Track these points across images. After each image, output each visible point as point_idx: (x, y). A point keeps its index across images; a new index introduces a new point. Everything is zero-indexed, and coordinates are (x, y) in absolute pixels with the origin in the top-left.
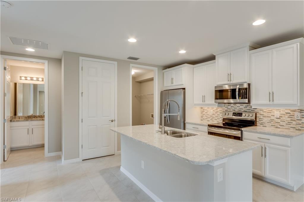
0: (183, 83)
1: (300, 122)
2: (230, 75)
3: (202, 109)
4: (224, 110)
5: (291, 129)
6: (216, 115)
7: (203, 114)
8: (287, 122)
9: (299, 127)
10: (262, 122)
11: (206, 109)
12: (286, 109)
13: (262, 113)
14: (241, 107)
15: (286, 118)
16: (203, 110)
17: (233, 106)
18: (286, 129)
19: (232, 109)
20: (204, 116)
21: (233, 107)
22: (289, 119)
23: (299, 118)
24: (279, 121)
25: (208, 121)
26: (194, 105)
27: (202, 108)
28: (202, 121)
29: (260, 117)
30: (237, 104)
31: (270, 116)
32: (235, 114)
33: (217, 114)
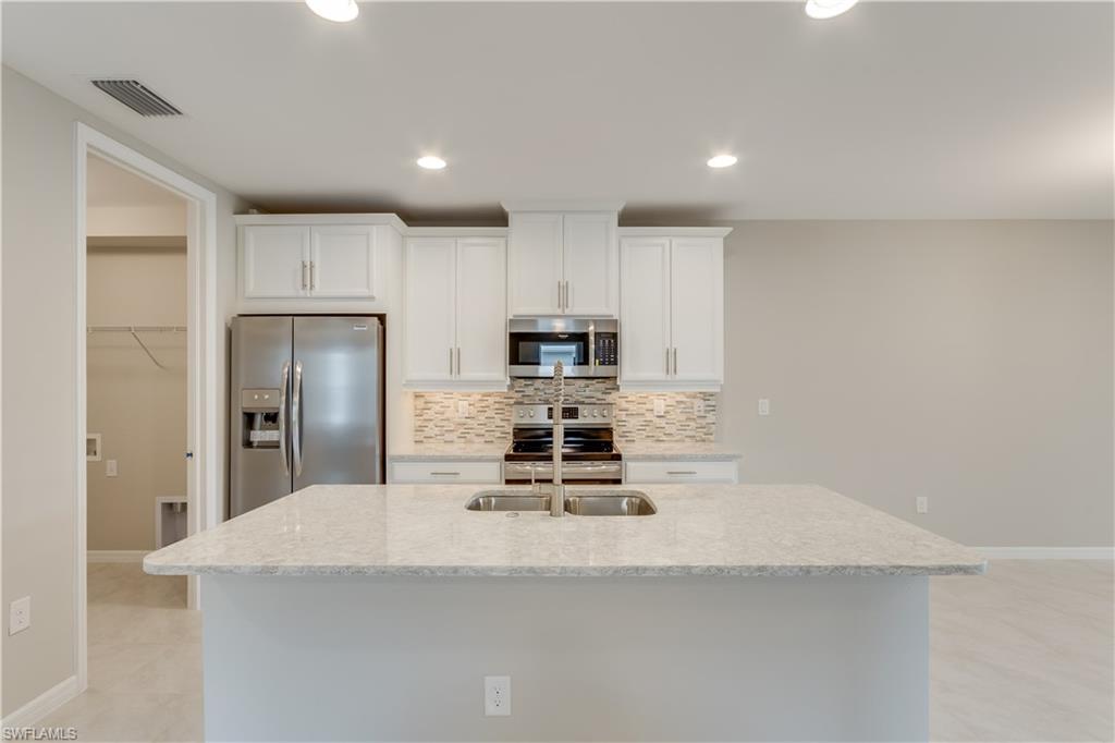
0: (375, 295)
1: (704, 422)
2: (563, 290)
3: (422, 400)
4: (512, 401)
5: (687, 439)
6: (482, 418)
7: (425, 420)
8: (678, 426)
9: (701, 434)
10: (624, 429)
11: (437, 399)
12: (677, 393)
13: (625, 405)
15: (677, 415)
16: (426, 403)
17: (542, 387)
18: (677, 441)
19: (537, 398)
20: (431, 424)
22: (683, 417)
23: (702, 414)
24: (662, 423)
26: (404, 385)
27: (417, 396)
28: (419, 446)
29: (618, 418)
31: (644, 411)
33: (486, 415)
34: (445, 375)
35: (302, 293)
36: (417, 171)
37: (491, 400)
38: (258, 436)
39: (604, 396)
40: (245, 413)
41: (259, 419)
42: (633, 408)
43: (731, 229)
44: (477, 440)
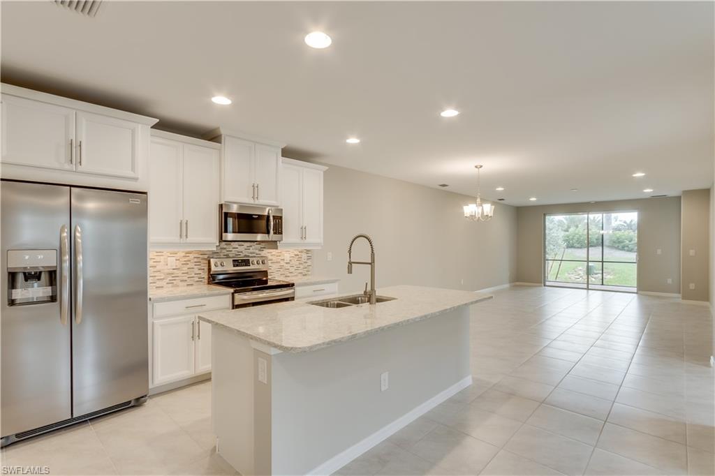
0: (138, 177)
1: (306, 265)
2: (255, 188)
6: (185, 269)
8: (295, 268)
12: (295, 250)
14: (240, 248)
15: (295, 263)
21: (225, 248)
22: (298, 262)
23: (306, 261)
24: (287, 266)
25: (157, 287)
30: (232, 243)
31: (280, 260)
32: (237, 263)
33: (188, 266)
34: (176, 239)
35: (67, 166)
36: (212, 105)
37: (192, 256)
38: (18, 294)
39: (260, 252)
40: (9, 273)
41: (20, 278)
42: (274, 259)
43: (327, 168)
44: (181, 284)
